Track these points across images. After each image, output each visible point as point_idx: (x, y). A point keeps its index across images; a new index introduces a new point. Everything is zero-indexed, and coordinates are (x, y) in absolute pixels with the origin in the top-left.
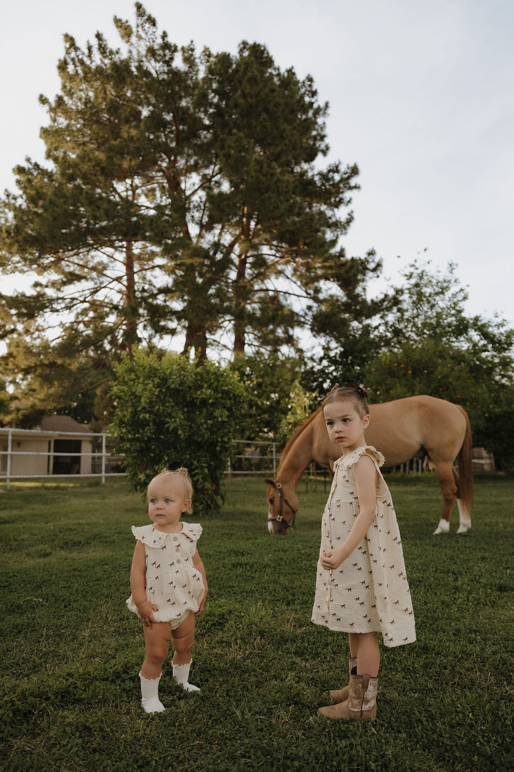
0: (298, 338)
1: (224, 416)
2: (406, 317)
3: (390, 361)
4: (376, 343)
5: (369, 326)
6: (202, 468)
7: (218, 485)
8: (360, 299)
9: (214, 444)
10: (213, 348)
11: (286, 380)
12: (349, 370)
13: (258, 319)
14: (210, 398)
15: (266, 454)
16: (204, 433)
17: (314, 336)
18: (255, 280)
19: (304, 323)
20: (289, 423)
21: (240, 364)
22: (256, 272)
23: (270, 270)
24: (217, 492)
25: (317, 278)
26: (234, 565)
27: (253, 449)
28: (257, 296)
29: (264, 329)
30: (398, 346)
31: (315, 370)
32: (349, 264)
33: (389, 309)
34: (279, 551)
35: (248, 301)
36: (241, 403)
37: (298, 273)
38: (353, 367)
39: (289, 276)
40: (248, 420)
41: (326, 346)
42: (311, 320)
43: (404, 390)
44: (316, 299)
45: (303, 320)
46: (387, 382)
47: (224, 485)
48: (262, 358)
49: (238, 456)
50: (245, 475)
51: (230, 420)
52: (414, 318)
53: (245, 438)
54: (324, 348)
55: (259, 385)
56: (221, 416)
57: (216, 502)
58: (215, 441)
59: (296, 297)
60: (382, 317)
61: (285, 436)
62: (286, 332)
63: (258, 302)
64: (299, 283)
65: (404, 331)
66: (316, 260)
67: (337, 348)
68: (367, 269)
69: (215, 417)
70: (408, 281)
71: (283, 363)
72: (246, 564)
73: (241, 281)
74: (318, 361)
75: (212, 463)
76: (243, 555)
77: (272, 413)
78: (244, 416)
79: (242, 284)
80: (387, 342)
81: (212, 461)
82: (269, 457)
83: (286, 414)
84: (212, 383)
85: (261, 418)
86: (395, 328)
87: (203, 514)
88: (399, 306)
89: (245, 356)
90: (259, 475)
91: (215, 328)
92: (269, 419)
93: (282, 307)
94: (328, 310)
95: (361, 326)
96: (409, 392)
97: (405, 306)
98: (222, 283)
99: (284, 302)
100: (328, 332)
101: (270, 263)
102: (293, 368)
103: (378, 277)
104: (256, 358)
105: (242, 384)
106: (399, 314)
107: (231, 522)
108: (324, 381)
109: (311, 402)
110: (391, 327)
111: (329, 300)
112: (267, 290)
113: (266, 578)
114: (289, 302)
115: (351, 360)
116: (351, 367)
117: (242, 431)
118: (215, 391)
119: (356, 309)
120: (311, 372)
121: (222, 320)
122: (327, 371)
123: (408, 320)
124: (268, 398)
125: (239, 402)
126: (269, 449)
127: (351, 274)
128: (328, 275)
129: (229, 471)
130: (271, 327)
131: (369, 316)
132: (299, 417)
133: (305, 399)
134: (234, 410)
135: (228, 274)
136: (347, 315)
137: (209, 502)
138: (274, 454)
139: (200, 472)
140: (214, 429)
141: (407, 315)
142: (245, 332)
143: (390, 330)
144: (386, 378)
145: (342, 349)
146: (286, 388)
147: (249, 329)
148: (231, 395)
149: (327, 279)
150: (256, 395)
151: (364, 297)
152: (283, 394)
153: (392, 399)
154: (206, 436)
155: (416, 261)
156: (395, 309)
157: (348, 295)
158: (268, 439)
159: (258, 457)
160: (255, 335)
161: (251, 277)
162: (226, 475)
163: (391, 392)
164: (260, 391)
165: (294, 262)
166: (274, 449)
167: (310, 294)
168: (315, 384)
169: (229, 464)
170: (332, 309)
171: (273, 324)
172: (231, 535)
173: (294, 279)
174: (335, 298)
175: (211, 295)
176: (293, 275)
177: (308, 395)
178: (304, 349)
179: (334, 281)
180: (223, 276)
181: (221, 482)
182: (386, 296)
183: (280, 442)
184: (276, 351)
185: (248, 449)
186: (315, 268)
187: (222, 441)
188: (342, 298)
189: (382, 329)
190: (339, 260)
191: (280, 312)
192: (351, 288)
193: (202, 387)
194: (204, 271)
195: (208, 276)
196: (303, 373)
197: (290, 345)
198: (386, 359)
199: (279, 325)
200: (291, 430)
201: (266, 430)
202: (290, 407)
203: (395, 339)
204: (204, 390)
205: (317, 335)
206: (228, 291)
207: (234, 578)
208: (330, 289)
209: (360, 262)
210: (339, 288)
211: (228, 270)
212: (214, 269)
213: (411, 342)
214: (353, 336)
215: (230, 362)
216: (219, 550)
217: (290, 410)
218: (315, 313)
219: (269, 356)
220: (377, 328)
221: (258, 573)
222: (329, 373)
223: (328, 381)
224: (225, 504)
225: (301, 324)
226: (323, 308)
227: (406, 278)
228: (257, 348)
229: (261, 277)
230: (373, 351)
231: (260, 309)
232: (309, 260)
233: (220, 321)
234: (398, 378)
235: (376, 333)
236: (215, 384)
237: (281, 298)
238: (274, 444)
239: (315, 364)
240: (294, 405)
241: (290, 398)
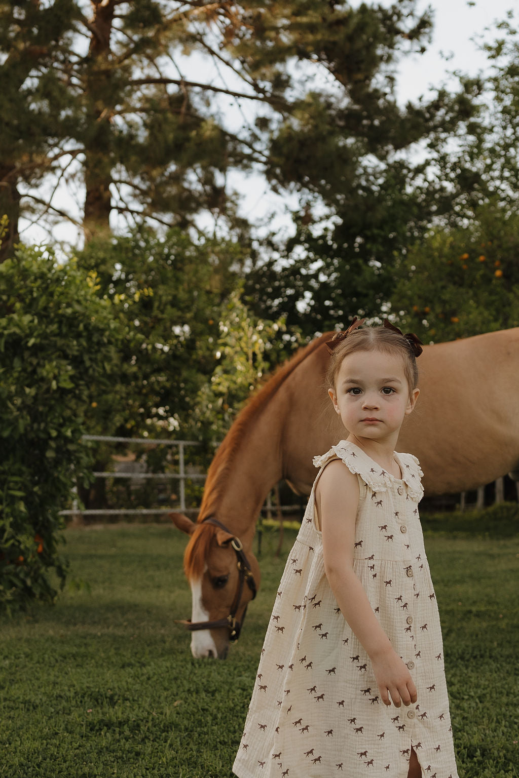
0: (236, 194)
1: (64, 376)
2: (488, 145)
3: (452, 247)
4: (419, 205)
5: (401, 165)
6: (13, 500)
7: (49, 542)
8: (381, 102)
9: (41, 444)
10: (34, 218)
11: (209, 292)
12: (357, 270)
13: (142, 151)
14: (30, 335)
15: (162, 469)
16: (16, 419)
17: (275, 189)
18: (134, 56)
19: (251, 158)
20: (218, 395)
21: (101, 255)
22: (136, 38)
23: (169, 34)
24: (46, 558)
25: (280, 54)
26: (92, 727)
27: (132, 457)
28: (139, 94)
29: (155, 173)
30: (470, 213)
31: (278, 268)
32: (355, 21)
33: (449, 127)
34: (197, 692)
35: (118, 108)
36: (104, 345)
37: (237, 41)
38: (366, 261)
39: (215, 48)
40: (118, 387)
41: (302, 214)
42: (267, 153)
43: (486, 314)
44: (277, 103)
45: (247, 151)
46: (446, 296)
47: (65, 542)
48: (153, 242)
49: (96, 474)
50: (113, 519)
51: (77, 386)
52: (506, 147)
53: (113, 429)
54: (297, 218)
55: (146, 304)
56: (55, 378)
57: (45, 581)
58: (42, 436)
59: (231, 98)
60: (432, 146)
61: (207, 424)
62: (208, 180)
63: (142, 110)
64: (237, 65)
65: (484, 177)
66: (278, 10)
67: (327, 217)
68: (398, 32)
69: (42, 379)
70: (492, 62)
71: (202, 254)
72: (121, 724)
73: (100, 58)
74: (282, 247)
75: (36, 489)
76: (112, 702)
77: (177, 371)
78: (112, 378)
79: (103, 67)
80: (446, 205)
81: (35, 484)
82: (168, 474)
83: (209, 373)
84: (34, 300)
85: (151, 385)
86: (464, 170)
87: (13, 611)
88: (472, 120)
89: (111, 236)
90: (145, 519)
91: (37, 171)
92: (168, 385)
93: (197, 121)
94: (306, 129)
95: (383, 166)
96: (496, 320)
97: (485, 119)
98: (56, 65)
99: (202, 110)
100: (307, 179)
101: (170, 17)
102: (225, 265)
103: (423, 50)
104: (136, 241)
105: (106, 301)
106: (471, 138)
107: (81, 629)
108: (299, 296)
109: (269, 346)
110: (453, 169)
111: (309, 105)
112: (165, 81)
113: (170, 754)
114: (213, 109)
115: (361, 246)
116: (361, 261)
117: (106, 414)
118: (41, 317)
119: (372, 126)
120: (267, 274)
121: (56, 151)
122: (304, 271)
123: (492, 151)
124: (167, 336)
125: (100, 344)
126: (169, 457)
127: (359, 44)
128: (307, 44)
129: (75, 508)
130: (173, 167)
131: (402, 143)
132: (239, 380)
133: (255, 337)
134: (88, 363)
135: (70, 42)
136: (350, 141)
137: (29, 582)
138: (182, 467)
139: (7, 510)
140: (41, 409)
141: (490, 140)
142: (110, 180)
143: (452, 175)
144: (443, 287)
145: (339, 221)
146: (208, 312)
147: (118, 172)
148: (81, 326)
149: (303, 55)
150: (138, 330)
151: (389, 98)
152: (200, 327)
153: (458, 336)
154: (22, 425)
155: (510, 14)
156: (462, 127)
157: (352, 94)
158: (166, 433)
159: (143, 476)
160: (135, 187)
161: (125, 50)
162: (68, 518)
163: (456, 320)
164: (147, 319)
165: (227, 14)
166: (181, 457)
167: (262, 91)
168: (277, 302)
169: (75, 490)
170: (316, 127)
171: (177, 160)
172: (84, 656)
173: (226, 55)
174: (322, 100)
175: (29, 92)
176: (223, 46)
177: (260, 327)
178: (251, 220)
179: (319, 60)
180: (57, 47)
181: (56, 534)
182: (442, 94)
183: (194, 438)
184: (185, 224)
185: (119, 458)
186: (276, 29)
187: (60, 436)
188: (339, 101)
189: (433, 172)
190: (333, 10)
191: (194, 133)
192: (360, 76)
193: (11, 310)
194: (12, 35)
195: (21, 46)
196: (248, 277)
197: (217, 210)
198: (444, 242)
199: (190, 164)
200: (220, 412)
201: (161, 411)
202: (218, 355)
203: (463, 199)
204: (15, 316)
205: (281, 190)
206: (70, 84)
207: (94, 755)
208: (310, 78)
209: (380, 15)
210: (332, 77)
211: (70, 34)
212: (35, 31)
213: (502, 204)
214: (365, 189)
215: (74, 250)
216: (56, 692)
217: (219, 362)
218: (276, 135)
219: (169, 237)
220: (420, 170)
221: (149, 744)
222: (308, 277)
223: (308, 295)
224: (67, 588)
225: (243, 161)
226: (296, 123)
227: (488, 54)
228: (139, 219)
229: (149, 51)
230: (412, 224)
231: (145, 125)
232: (262, 10)
233: (51, 155)
234: (471, 286)
235: (419, 181)
236: (42, 302)
237: (196, 101)
238: (182, 444)
239: (276, 255)
240: (228, 350)
241: (218, 334)
